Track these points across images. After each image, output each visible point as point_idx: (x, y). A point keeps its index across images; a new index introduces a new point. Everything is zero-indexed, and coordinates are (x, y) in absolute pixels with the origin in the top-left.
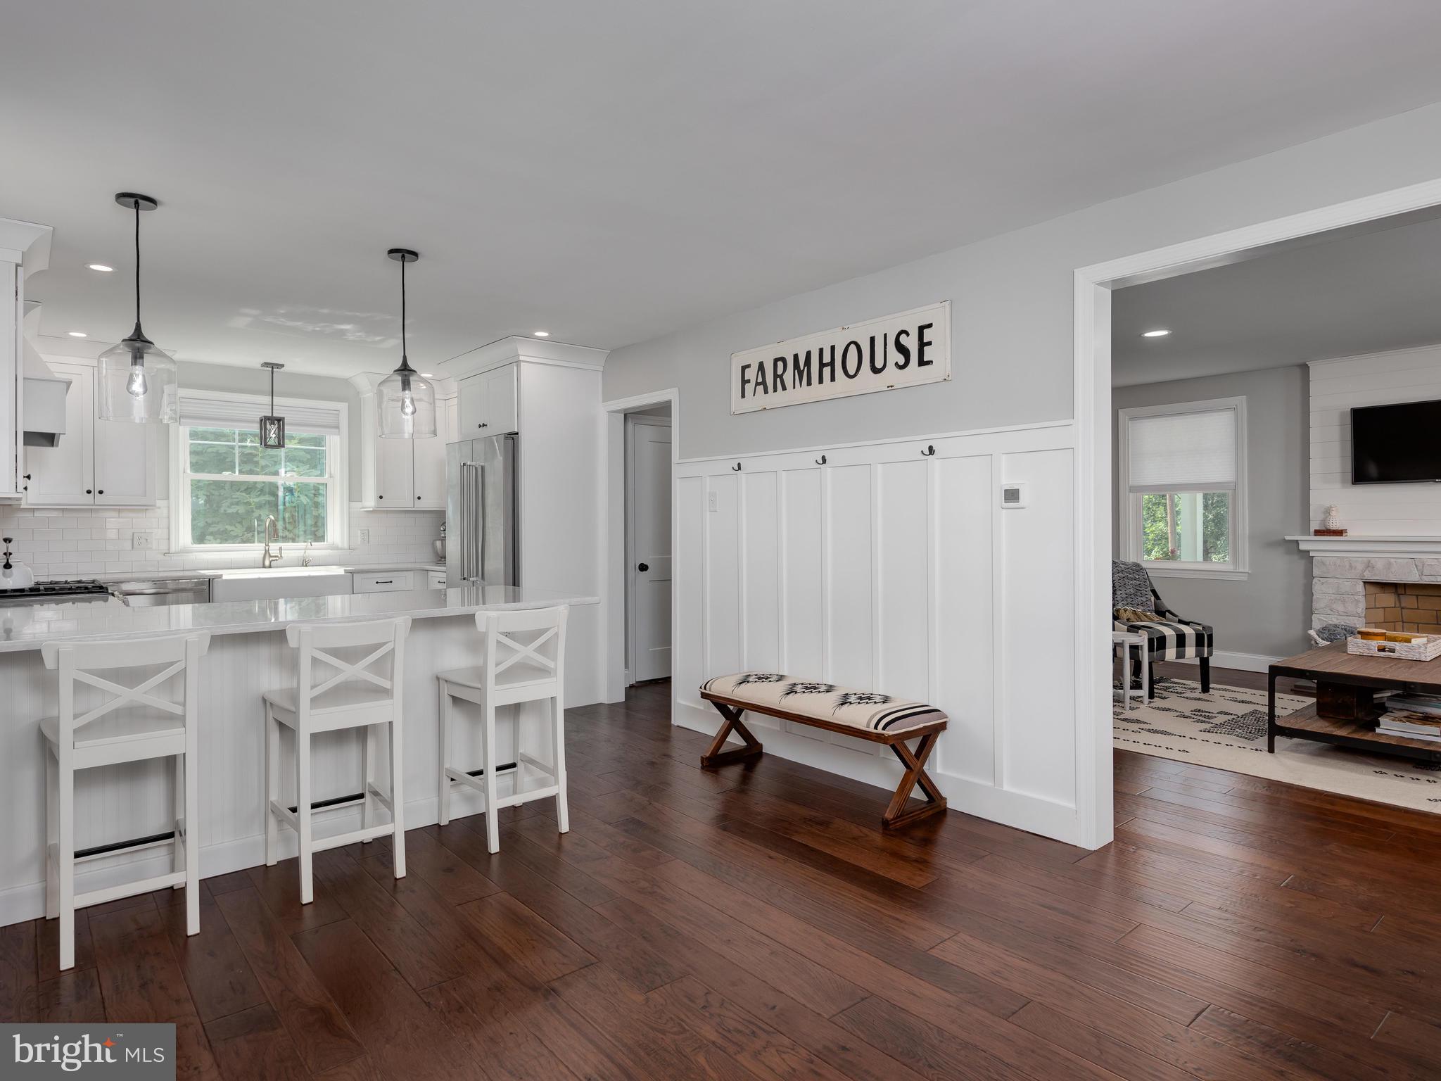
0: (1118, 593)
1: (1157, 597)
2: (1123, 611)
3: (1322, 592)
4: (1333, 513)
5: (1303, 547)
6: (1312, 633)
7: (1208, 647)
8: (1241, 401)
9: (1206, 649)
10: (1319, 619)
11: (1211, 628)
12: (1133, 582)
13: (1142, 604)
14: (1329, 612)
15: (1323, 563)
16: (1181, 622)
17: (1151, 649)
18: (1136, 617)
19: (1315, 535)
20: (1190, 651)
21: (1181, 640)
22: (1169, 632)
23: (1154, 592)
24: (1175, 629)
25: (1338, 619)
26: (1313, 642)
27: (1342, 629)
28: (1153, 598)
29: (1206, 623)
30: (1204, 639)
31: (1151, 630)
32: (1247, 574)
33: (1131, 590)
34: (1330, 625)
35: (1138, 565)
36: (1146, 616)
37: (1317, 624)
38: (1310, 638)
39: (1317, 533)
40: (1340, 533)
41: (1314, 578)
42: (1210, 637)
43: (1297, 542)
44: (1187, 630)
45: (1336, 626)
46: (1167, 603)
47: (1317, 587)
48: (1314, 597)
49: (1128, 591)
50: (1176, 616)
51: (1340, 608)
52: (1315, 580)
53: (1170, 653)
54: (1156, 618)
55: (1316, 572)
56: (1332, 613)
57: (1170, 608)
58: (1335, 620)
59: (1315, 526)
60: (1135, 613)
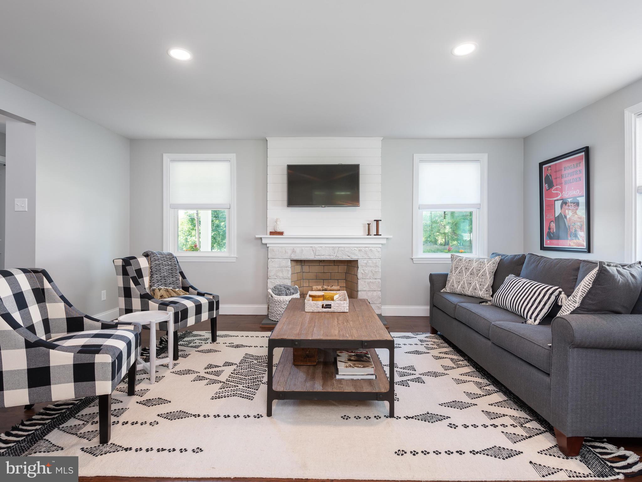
0: (155, 276)
1: (184, 277)
2: (157, 291)
3: (273, 266)
4: (278, 223)
5: (264, 241)
6: (270, 291)
7: (216, 310)
8: (233, 156)
9: (215, 311)
10: (271, 282)
11: (218, 296)
12: (167, 267)
13: (173, 283)
14: (276, 278)
15: (273, 251)
16: (200, 294)
17: (176, 321)
18: (168, 294)
19: (270, 235)
20: (205, 316)
21: (199, 309)
22: (190, 305)
23: (182, 273)
24: (195, 301)
25: (279, 281)
26: (270, 296)
27: (283, 287)
28: (181, 278)
29: (215, 293)
30: (213, 305)
31: (177, 305)
32: (235, 258)
33: (165, 274)
34: (278, 285)
35: (171, 254)
36: (175, 292)
37: (271, 285)
38: (268, 294)
39: (272, 233)
40: (281, 233)
41: (268, 259)
42: (218, 303)
43: (261, 238)
44: (203, 301)
45: (280, 286)
46: (191, 280)
47: (270, 264)
48: (269, 269)
49: (162, 275)
50: (195, 289)
51: (280, 274)
52: (269, 260)
53: (191, 320)
54: (182, 292)
55: (270, 256)
56: (277, 278)
57: (192, 284)
58: (278, 282)
59: (270, 229)
60: (167, 291)
